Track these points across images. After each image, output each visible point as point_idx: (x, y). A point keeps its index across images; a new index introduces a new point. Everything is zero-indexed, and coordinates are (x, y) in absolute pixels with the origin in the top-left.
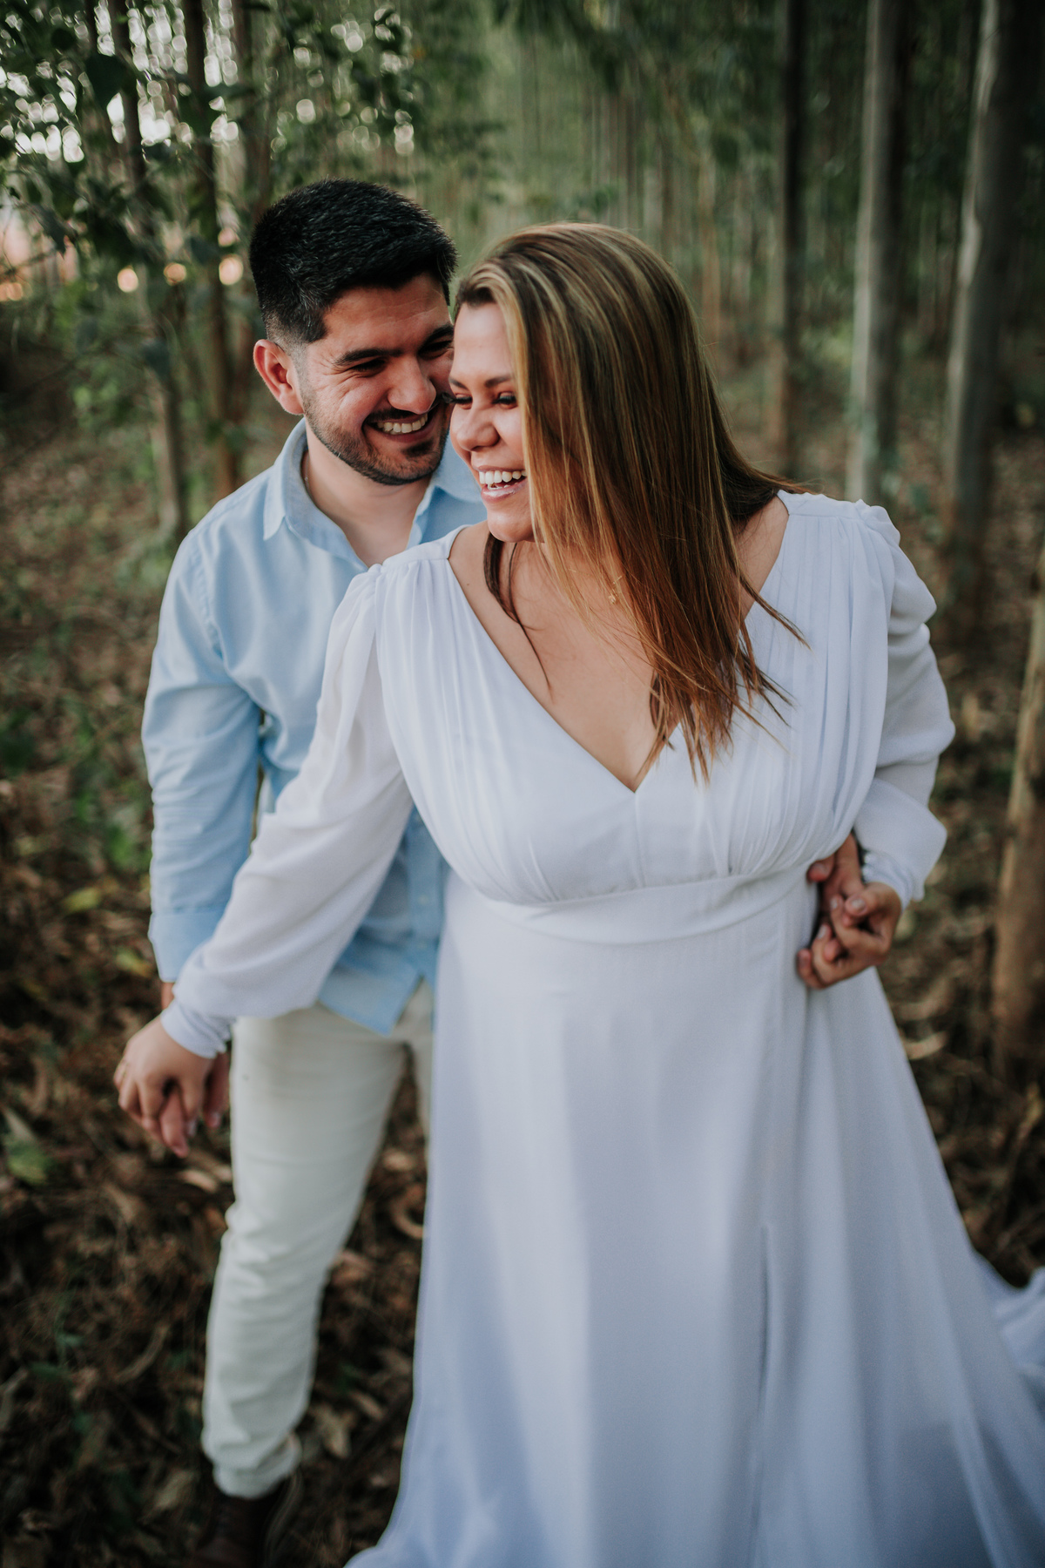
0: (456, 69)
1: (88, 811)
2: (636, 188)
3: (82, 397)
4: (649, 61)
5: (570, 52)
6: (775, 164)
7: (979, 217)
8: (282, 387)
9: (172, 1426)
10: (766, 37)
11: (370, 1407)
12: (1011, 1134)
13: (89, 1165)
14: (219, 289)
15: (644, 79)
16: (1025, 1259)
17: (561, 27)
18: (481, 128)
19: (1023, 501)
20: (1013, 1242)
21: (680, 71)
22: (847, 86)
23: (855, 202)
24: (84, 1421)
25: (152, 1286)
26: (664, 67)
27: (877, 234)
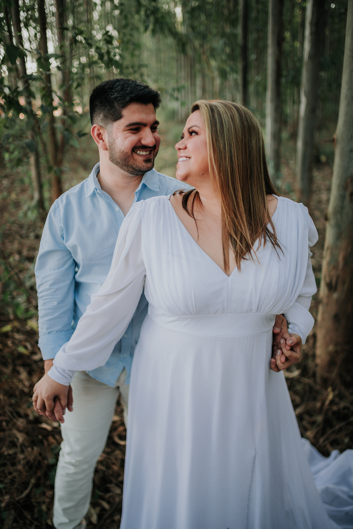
0: (131, 47)
1: (8, 298)
2: (193, 84)
3: (7, 156)
4: (197, 43)
5: (170, 40)
6: (239, 77)
7: (305, 95)
8: (101, 141)
9: (36, 515)
10: (235, 36)
11: (106, 506)
12: (323, 404)
13: (8, 423)
14: (53, 119)
15: (194, 49)
16: (329, 447)
17: (167, 32)
18: (141, 66)
19: (323, 187)
20: (324, 441)
21: (207, 46)
22: (262, 51)
23: (265, 89)
24: (5, 515)
25: (29, 465)
26: (202, 46)
27: (272, 101)
